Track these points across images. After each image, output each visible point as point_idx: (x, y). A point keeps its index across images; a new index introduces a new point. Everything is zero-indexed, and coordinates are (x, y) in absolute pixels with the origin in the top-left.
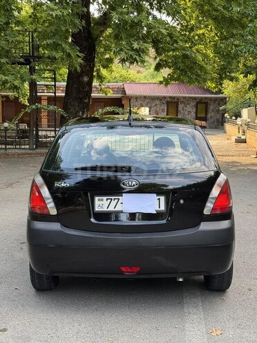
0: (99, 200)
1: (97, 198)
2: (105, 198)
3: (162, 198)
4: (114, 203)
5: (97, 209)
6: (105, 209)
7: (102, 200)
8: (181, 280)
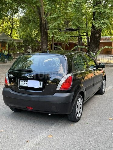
0: (21, 82)
1: (21, 81)
2: (23, 81)
3: (42, 83)
4: (26, 83)
5: (21, 85)
6: (23, 85)
7: (22, 82)
8: (50, 114)
